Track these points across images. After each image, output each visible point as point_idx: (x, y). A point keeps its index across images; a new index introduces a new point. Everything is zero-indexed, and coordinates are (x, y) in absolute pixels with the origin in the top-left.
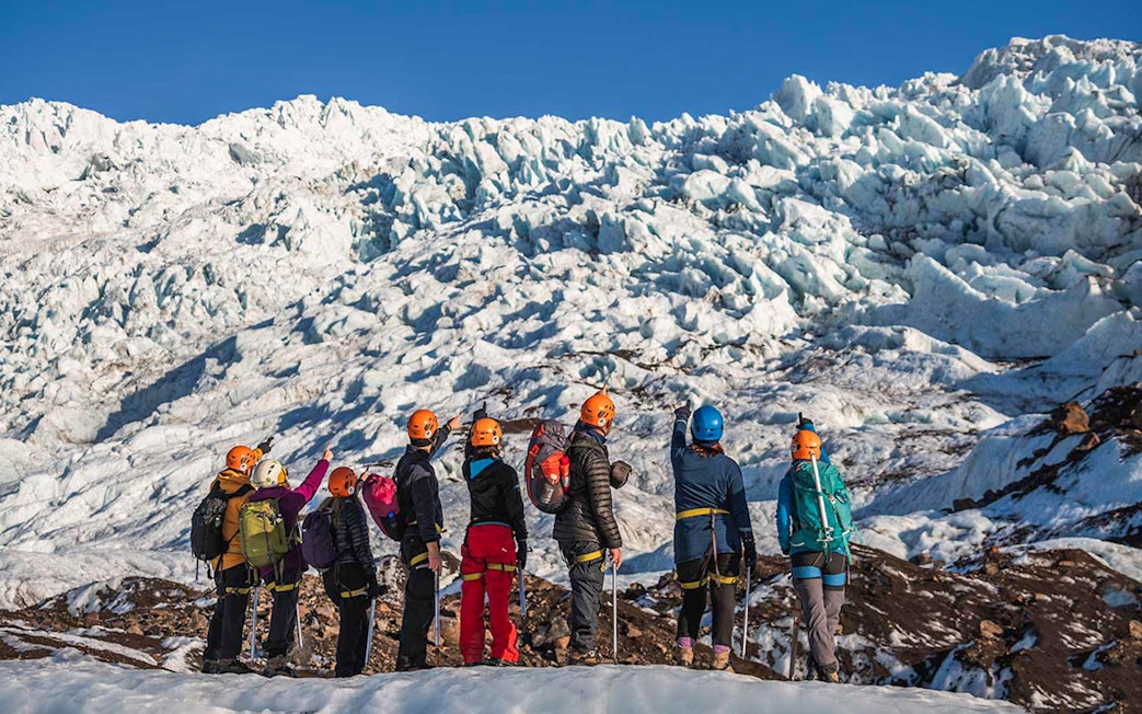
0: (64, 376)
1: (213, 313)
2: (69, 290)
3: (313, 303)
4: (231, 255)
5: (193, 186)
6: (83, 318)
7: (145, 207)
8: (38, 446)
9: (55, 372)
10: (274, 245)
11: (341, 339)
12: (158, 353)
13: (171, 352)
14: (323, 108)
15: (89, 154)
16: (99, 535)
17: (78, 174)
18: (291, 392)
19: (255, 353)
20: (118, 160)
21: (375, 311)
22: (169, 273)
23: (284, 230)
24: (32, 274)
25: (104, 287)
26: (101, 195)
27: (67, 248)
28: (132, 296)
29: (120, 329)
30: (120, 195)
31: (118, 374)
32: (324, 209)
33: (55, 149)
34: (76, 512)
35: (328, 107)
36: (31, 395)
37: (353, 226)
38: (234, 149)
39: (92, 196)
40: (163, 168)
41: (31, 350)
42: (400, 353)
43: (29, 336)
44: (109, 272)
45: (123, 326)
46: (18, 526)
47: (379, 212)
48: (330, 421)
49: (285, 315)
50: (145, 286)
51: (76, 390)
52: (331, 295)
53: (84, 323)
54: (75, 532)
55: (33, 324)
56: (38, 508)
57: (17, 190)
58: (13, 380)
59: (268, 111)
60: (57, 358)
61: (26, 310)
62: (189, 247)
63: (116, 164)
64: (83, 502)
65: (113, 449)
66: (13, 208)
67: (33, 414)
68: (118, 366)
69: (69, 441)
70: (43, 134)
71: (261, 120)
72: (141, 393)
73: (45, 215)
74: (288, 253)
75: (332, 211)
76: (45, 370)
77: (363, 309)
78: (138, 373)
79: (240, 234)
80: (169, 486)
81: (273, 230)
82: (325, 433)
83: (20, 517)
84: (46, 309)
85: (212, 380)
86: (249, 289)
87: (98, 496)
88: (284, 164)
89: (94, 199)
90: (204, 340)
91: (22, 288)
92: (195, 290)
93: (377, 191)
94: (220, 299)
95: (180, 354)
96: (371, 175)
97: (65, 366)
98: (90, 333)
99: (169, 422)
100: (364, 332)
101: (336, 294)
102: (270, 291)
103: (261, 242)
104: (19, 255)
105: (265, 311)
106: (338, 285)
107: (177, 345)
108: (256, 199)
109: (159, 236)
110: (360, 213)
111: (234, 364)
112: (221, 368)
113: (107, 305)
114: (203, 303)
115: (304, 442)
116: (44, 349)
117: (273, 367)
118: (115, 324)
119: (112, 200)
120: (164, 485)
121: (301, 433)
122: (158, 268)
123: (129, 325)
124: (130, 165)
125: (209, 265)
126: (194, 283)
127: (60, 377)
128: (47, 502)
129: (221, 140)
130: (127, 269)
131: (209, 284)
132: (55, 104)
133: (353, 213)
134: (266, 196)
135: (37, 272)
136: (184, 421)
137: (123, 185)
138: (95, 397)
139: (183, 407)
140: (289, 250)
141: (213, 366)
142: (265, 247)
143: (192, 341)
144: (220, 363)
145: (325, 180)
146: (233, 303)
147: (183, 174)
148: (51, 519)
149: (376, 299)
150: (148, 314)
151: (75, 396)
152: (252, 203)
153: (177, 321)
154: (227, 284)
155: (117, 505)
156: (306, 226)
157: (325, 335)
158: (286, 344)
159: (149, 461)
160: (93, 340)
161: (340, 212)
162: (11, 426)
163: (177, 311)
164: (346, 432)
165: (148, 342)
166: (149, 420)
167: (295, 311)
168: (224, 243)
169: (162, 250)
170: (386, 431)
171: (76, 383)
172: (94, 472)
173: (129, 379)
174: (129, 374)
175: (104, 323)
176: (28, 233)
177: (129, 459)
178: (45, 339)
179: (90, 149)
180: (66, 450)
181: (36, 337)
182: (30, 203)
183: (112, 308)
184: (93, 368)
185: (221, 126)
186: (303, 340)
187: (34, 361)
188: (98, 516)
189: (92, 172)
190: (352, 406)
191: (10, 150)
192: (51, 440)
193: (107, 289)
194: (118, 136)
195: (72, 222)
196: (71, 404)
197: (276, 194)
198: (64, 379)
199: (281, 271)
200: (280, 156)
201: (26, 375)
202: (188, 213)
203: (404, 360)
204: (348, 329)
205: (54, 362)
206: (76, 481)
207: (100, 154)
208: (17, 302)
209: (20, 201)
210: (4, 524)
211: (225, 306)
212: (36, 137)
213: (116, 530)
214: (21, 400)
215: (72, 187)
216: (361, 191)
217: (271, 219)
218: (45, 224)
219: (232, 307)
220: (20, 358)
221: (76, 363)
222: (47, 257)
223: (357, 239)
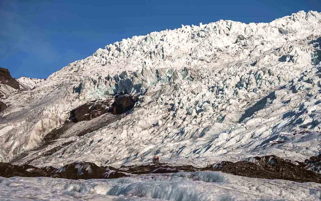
0: (231, 104)
1: (271, 83)
2: (232, 80)
3: (296, 81)
4: (276, 65)
5: (268, 43)
6: (236, 88)
7: (254, 50)
8: (225, 124)
9: (229, 103)
10: (289, 61)
11: (302, 91)
12: (256, 96)
13: (259, 96)
14: (306, 14)
15: (237, 35)
16: (238, 148)
17: (234, 41)
18: (287, 107)
19: (280, 96)
20: (246, 36)
21: (311, 83)
22: (259, 73)
23: (291, 57)
24: (222, 74)
25: (241, 78)
26: (242, 47)
27: (231, 66)
28: (249, 80)
29: (246, 90)
30: (247, 47)
31: (245, 103)
32: (303, 50)
33: (228, 35)
34: (232, 142)
35: (308, 14)
36: (223, 110)
37: (311, 54)
38: (280, 29)
39: (239, 48)
40: (259, 38)
41: (222, 98)
42: (316, 95)
43: (221, 94)
44: (243, 74)
45: (246, 89)
46: (219, 146)
47: (319, 49)
48: (295, 116)
49: (289, 85)
50: (252, 77)
51: (235, 108)
52: (300, 78)
53: (236, 89)
54: (232, 147)
55: (222, 90)
56: (223, 141)
57: (217, 48)
58: (218, 106)
59: (290, 17)
60: (229, 99)
61: (220, 86)
62: (265, 64)
63: (245, 38)
64: (234, 140)
65: (242, 125)
66: (217, 53)
67: (223, 115)
68: (245, 100)
69: (233, 122)
70: (224, 30)
71: (288, 20)
72: (251, 108)
73: (226, 55)
74: (293, 64)
75: (305, 50)
76: (226, 103)
77: (308, 83)
78: (251, 102)
79: (279, 59)
80: (255, 134)
81: (288, 57)
82: (293, 119)
83: (219, 144)
84: (225, 85)
85: (269, 104)
86: (281, 76)
87: (238, 138)
88: (295, 33)
89: (240, 49)
90: (268, 92)
91: (219, 79)
92: (266, 77)
93: (318, 43)
94: (273, 80)
95: (262, 96)
96: (317, 38)
97: (231, 101)
98: (238, 92)
99: (256, 117)
100: (308, 89)
101: (302, 78)
102: (287, 76)
103: (285, 61)
104: (218, 69)
105: (286, 82)
106: (302, 75)
107: (261, 94)
108: (284, 48)
109: (257, 61)
110: (313, 50)
111: (274, 99)
112: (271, 101)
113: (242, 83)
114: (268, 81)
115: (288, 121)
116: (225, 97)
117: (284, 100)
118: (244, 89)
119: (245, 48)
120: (254, 134)
121: (287, 120)
122: (256, 72)
123: (248, 89)
124: (249, 37)
125: (270, 70)
126: (266, 75)
127: (230, 104)
128: (226, 140)
129: (276, 27)
130: (248, 72)
131: (270, 75)
132: (227, 21)
133: (311, 50)
134: (287, 47)
135: (223, 74)
136: (260, 117)
137: (248, 44)
138: (240, 110)
139: (260, 113)
140: (293, 62)
141: (269, 100)
142: (286, 62)
143: (265, 92)
144: (271, 99)
145: (303, 40)
146: (276, 81)
147: (265, 39)
148: (227, 144)
149: (312, 80)
150: (253, 85)
151: (234, 109)
152: (283, 49)
153: (261, 87)
154: (275, 75)
155: (243, 140)
156: (298, 55)
157: (298, 90)
158: (288, 93)
159: (251, 128)
160: (239, 93)
161: (308, 50)
162: (218, 119)
163: (261, 84)
164: (298, 119)
165: (253, 93)
166: (252, 116)
167: (291, 83)
168: (275, 62)
169: (258, 65)
170: (307, 118)
171: (234, 106)
172: (237, 131)
173: (248, 104)
174: (248, 102)
175: (241, 89)
176: (222, 60)
177: (246, 128)
178: (225, 94)
179: (238, 34)
180: (232, 125)
181: (223, 94)
182: (222, 51)
183: (243, 84)
184: (239, 101)
185: (276, 23)
186: (292, 92)
187: (223, 101)
188: (238, 143)
189: (239, 40)
190: (300, 111)
191: (215, 36)
192: (228, 122)
193: (242, 78)
194: (245, 29)
195: (234, 56)
196: (233, 112)
197: (289, 46)
198: (231, 105)
199: (291, 70)
200: (294, 31)
201: (221, 105)
202: (265, 53)
203: (317, 97)
204: (304, 88)
205: (228, 100)
206: (233, 134)
207: (241, 35)
208: (218, 84)
209: (218, 51)
210: (215, 146)
211: (274, 81)
212: (222, 32)
213: (242, 146)
214: (220, 111)
215: (233, 45)
216: (314, 43)
217: (288, 54)
218: (226, 57)
219: (276, 82)
220: (219, 100)
221: (234, 101)
222: (226, 69)
223: (313, 58)
